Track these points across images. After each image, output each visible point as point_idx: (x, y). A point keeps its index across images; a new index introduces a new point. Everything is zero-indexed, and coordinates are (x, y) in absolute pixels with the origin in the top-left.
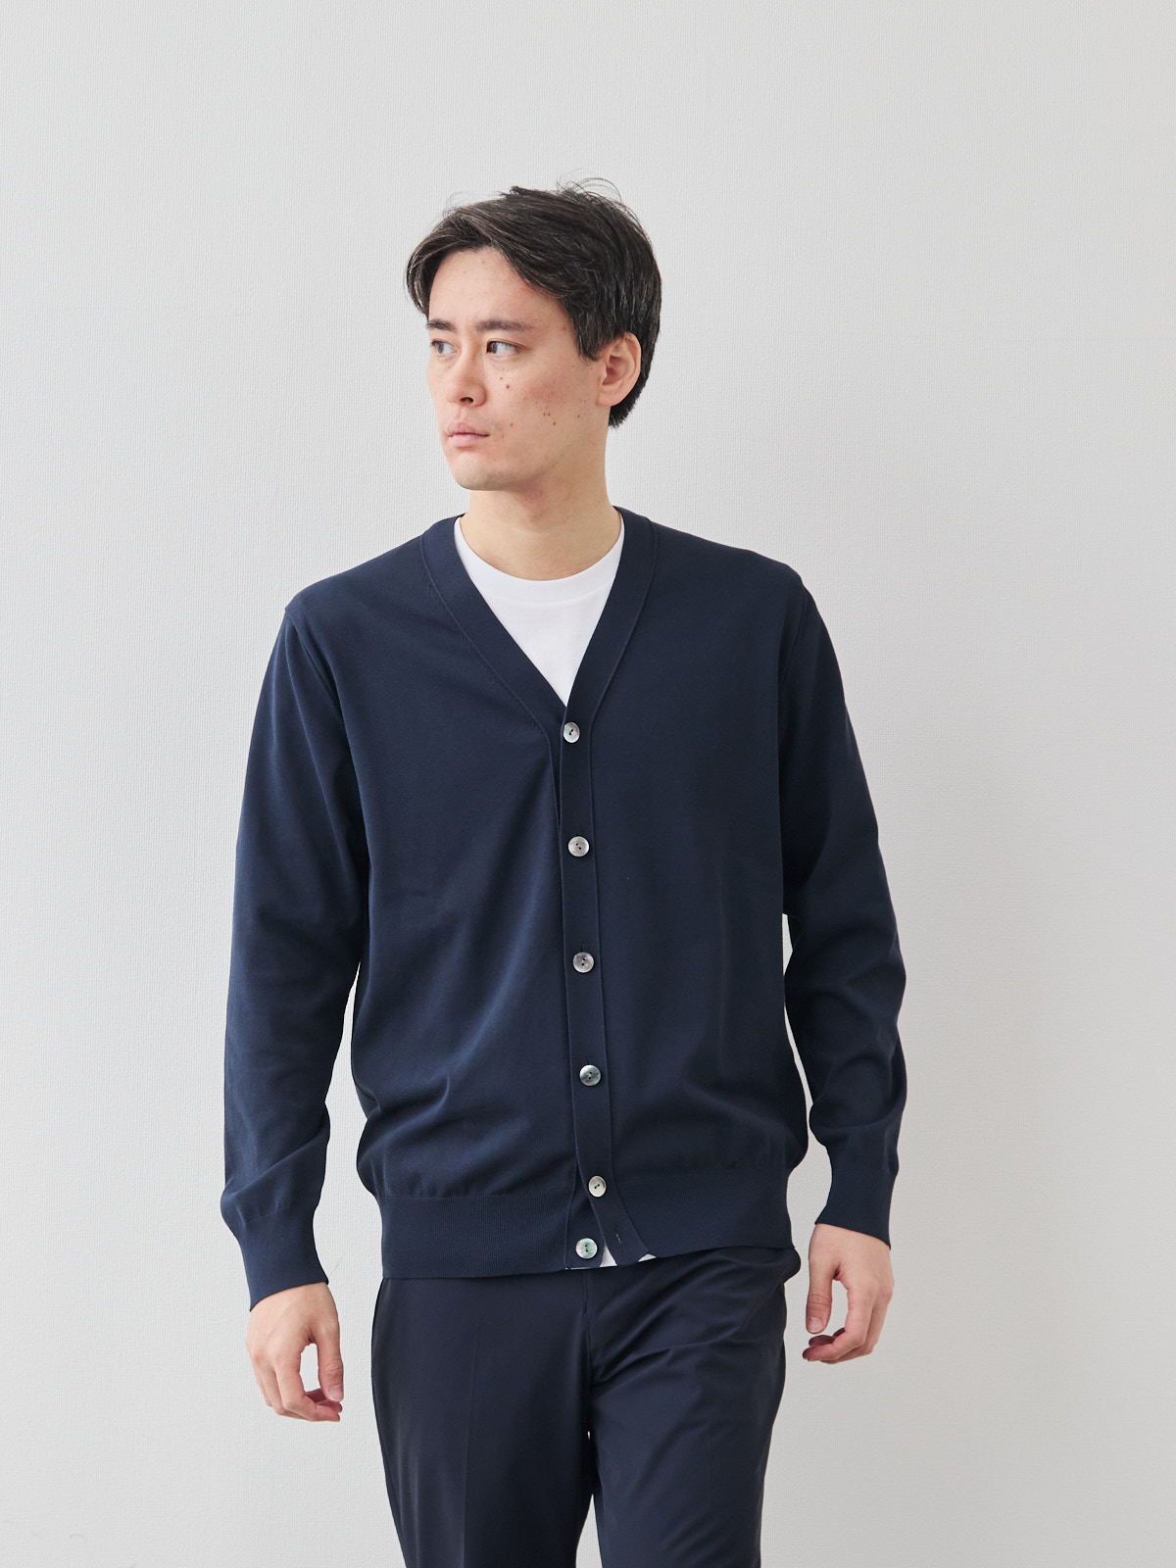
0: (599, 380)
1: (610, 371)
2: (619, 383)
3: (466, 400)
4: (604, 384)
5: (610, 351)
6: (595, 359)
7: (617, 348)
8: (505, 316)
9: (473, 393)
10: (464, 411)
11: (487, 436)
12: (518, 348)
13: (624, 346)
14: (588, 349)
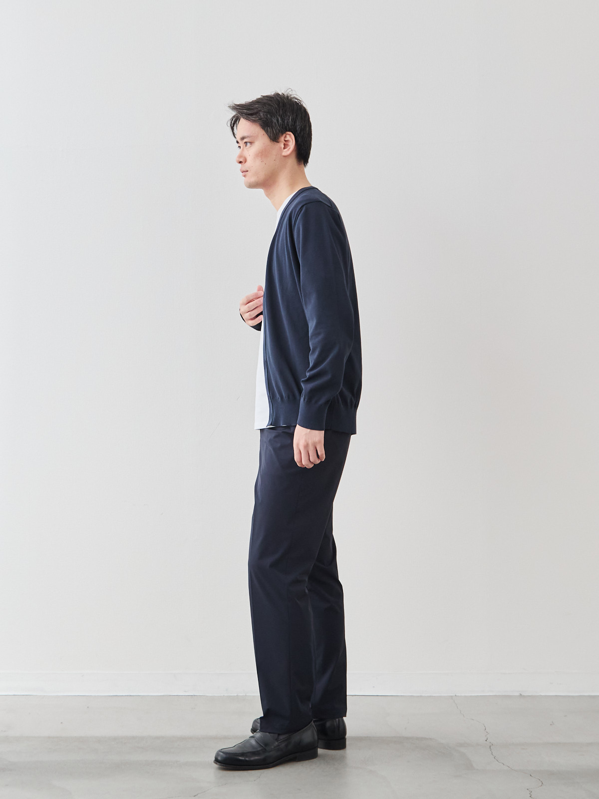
0: (281, 148)
1: (284, 144)
2: (288, 148)
3: (240, 162)
4: (284, 148)
5: (282, 139)
6: (278, 142)
7: (285, 137)
8: (245, 134)
9: (241, 160)
10: (240, 165)
11: (248, 171)
12: (251, 143)
13: (288, 136)
14: (274, 138)
